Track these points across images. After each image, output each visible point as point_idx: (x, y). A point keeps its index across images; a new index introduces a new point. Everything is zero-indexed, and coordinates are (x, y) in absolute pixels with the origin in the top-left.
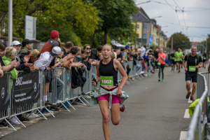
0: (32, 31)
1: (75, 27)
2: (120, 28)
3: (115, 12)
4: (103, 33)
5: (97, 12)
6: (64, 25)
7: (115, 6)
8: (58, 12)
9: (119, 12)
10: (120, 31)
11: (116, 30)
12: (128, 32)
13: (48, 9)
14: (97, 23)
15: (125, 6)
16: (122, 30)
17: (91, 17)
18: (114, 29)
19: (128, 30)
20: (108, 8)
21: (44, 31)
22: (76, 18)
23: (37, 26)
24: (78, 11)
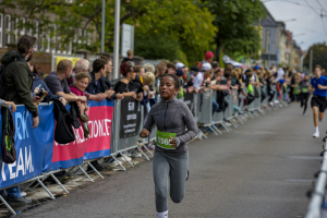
0: (129, 44)
1: (181, 39)
2: (240, 41)
3: (234, 17)
4: (215, 47)
5: (212, 18)
6: (166, 35)
7: (235, 9)
8: (162, 18)
9: (240, 17)
10: (240, 44)
11: (235, 43)
12: (252, 45)
13: (148, 14)
14: (214, 34)
15: (248, 9)
16: (244, 43)
17: (206, 26)
18: (231, 42)
19: (251, 42)
20: (225, 12)
21: (141, 44)
22: (186, 26)
23: (135, 38)
24: (188, 17)
